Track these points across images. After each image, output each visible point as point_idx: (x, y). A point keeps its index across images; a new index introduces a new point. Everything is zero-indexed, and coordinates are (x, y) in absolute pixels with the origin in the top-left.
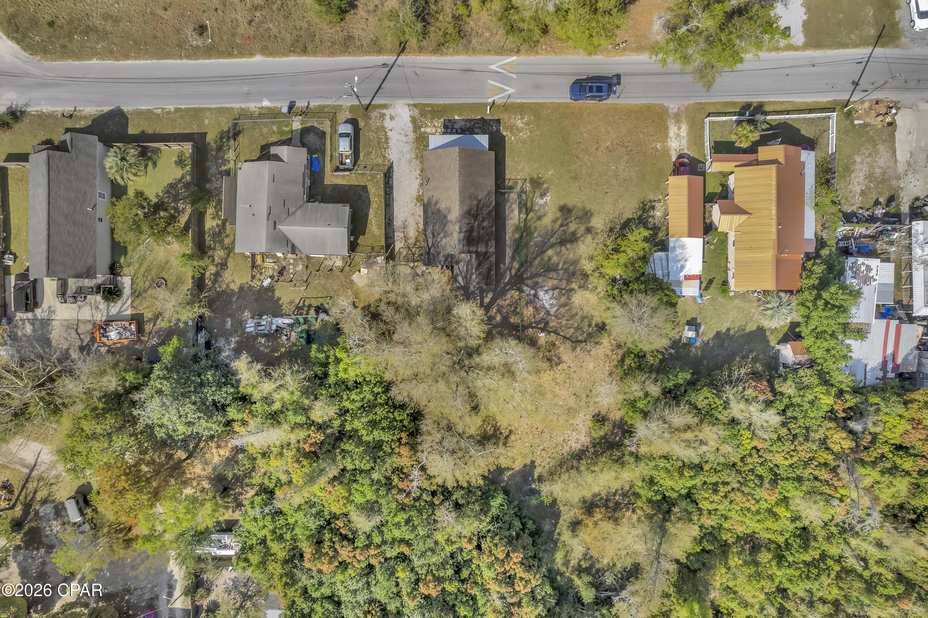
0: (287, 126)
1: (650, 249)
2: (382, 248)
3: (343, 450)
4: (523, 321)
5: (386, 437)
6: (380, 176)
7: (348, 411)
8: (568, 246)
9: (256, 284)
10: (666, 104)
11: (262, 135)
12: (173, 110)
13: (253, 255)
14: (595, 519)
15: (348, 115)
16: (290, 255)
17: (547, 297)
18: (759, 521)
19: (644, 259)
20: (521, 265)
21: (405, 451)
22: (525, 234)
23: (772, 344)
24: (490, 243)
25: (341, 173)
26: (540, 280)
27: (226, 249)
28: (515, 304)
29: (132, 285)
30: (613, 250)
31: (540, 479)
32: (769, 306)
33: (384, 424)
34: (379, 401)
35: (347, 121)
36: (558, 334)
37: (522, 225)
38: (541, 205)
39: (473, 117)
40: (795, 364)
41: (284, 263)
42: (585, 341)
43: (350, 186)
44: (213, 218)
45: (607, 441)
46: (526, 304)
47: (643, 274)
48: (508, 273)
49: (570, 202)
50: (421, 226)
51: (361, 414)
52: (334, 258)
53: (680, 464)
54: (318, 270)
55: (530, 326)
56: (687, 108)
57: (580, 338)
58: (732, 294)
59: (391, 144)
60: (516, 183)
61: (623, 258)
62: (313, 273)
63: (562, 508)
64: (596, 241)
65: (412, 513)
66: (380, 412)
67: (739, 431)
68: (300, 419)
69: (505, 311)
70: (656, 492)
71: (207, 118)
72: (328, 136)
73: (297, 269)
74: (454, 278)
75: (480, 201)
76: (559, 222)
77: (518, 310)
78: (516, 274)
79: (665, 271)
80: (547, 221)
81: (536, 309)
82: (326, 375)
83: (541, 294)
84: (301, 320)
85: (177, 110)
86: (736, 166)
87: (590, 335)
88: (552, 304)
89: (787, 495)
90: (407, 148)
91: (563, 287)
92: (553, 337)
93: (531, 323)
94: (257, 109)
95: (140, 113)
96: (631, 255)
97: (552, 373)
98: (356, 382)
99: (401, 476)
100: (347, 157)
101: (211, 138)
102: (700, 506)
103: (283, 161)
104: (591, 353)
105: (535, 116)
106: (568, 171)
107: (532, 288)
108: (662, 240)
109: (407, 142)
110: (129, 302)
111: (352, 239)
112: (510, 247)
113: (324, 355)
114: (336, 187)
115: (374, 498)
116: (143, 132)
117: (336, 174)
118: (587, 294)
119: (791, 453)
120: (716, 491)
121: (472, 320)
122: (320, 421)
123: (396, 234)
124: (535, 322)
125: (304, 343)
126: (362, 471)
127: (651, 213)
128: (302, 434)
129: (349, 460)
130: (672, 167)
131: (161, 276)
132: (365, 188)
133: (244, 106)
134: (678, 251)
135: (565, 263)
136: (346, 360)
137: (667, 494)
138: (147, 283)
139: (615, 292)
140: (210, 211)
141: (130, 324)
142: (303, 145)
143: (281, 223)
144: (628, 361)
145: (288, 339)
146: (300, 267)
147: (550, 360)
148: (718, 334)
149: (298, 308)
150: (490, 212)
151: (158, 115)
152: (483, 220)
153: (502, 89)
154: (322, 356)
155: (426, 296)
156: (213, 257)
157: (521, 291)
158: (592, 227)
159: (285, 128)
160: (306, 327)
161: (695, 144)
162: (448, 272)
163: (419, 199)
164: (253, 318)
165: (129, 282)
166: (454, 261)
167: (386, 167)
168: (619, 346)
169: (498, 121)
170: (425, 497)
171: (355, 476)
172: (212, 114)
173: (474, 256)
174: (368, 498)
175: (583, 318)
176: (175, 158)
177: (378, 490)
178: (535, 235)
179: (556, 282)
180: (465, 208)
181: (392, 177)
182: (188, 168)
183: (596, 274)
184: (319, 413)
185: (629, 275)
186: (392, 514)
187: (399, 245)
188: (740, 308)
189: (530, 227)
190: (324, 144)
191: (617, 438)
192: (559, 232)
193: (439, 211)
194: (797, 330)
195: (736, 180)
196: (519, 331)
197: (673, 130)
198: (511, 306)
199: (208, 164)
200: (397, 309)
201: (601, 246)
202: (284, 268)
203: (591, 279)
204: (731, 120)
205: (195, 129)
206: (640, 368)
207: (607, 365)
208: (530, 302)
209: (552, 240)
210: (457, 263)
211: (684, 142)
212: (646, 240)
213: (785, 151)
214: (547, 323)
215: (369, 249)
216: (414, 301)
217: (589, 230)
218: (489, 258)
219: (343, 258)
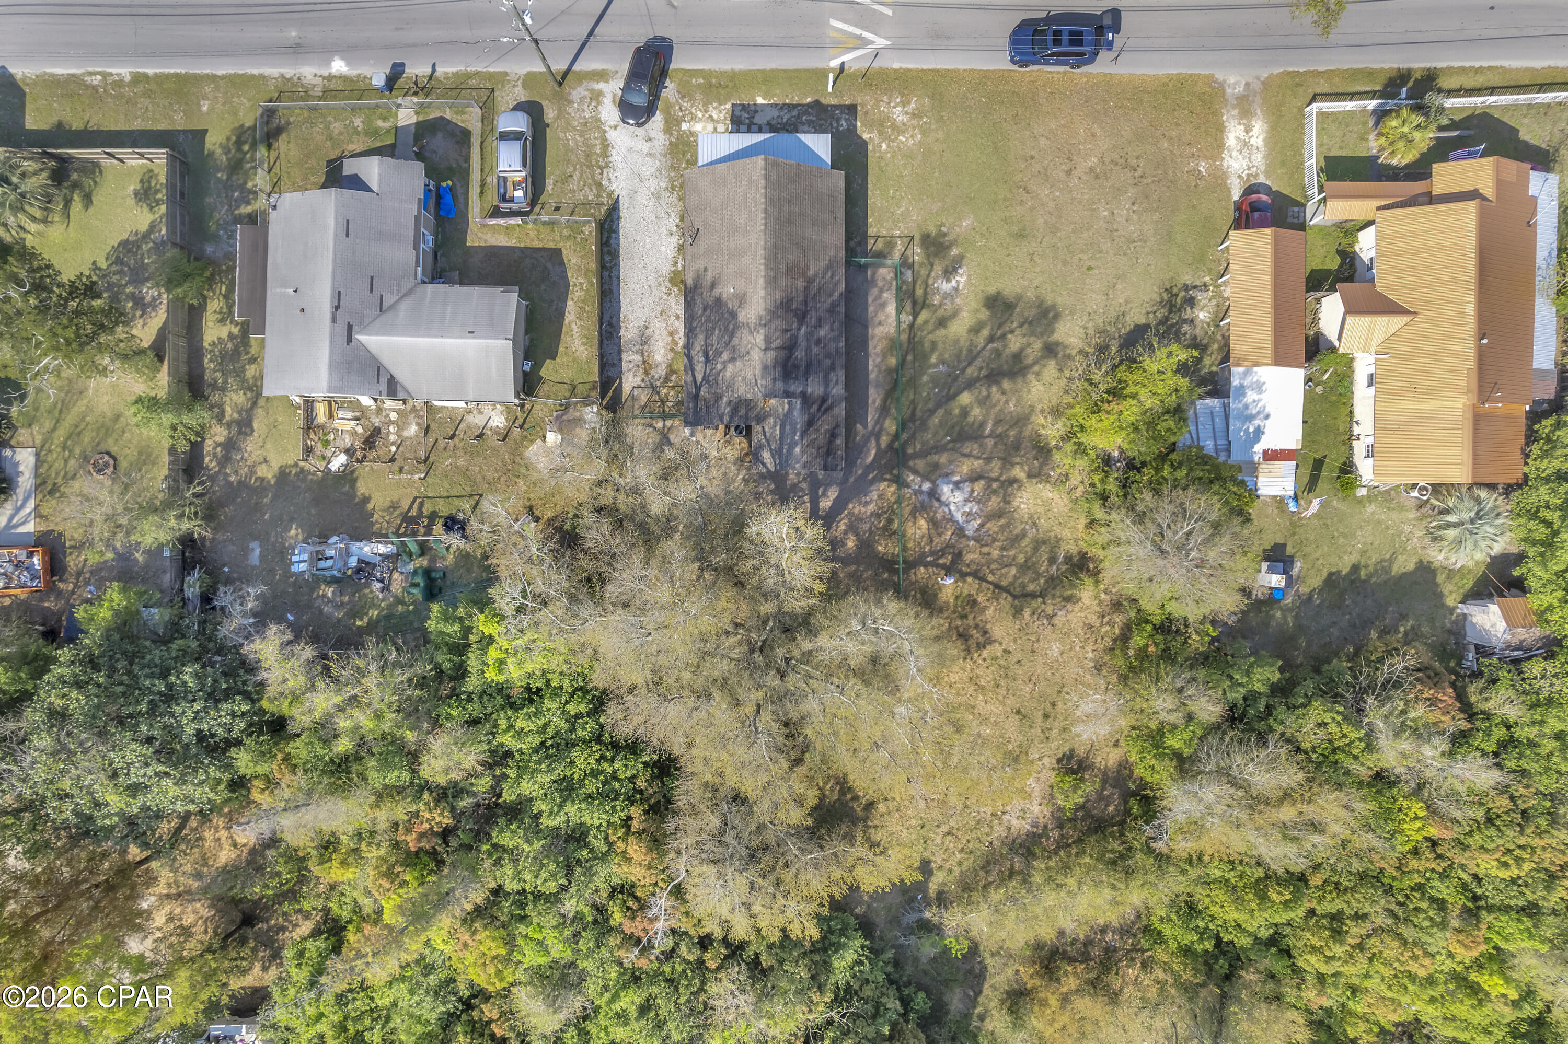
0: (385, 119)
1: (1191, 391)
2: (594, 388)
3: (495, 846)
4: (905, 549)
5: (593, 817)
6: (590, 230)
7: (508, 754)
8: (1006, 384)
9: (314, 465)
10: (1219, 76)
11: (330, 138)
12: (128, 78)
13: (309, 404)
14: (1065, 989)
15: (521, 94)
16: (389, 404)
17: (959, 497)
18: (1433, 1000)
19: (1177, 412)
20: (903, 426)
21: (636, 850)
22: (910, 358)
23: (1450, 601)
24: (833, 377)
25: (502, 221)
26: (943, 459)
27: (250, 389)
28: (888, 513)
29: (37, 467)
30: (1108, 392)
31: (942, 899)
32: (1452, 518)
33: (591, 786)
34: (580, 733)
35: (518, 107)
36: (983, 579)
37: (904, 337)
38: (946, 296)
39: (796, 100)
40: (1508, 647)
41: (376, 421)
42: (1042, 595)
43: (525, 252)
44: (222, 321)
45: (1088, 815)
46: (913, 514)
47: (1173, 447)
48: (873, 443)
49: (1009, 287)
50: (681, 340)
51: (539, 762)
52: (487, 409)
53: (1260, 873)
54: (452, 437)
55: (920, 561)
56: (1266, 84)
57: (1031, 587)
58: (1362, 492)
59: (616, 157)
60: (890, 245)
61: (1130, 411)
62: (442, 443)
63: (989, 961)
64: (1067, 373)
65: (654, 990)
66: (583, 759)
67: (1395, 800)
68: (397, 776)
69: (866, 527)
70: (1202, 933)
71: (205, 97)
72: (475, 141)
73: (406, 434)
74: (753, 455)
75: (810, 281)
76: (985, 332)
77: (895, 526)
78: (890, 446)
79: (1221, 442)
80: (959, 328)
81: (934, 523)
82: (461, 672)
83: (946, 490)
84: (414, 547)
85: (138, 79)
86: (1379, 208)
87: (1053, 582)
88: (969, 514)
89: (1502, 945)
90: (649, 167)
91: (994, 475)
92: (970, 586)
93: (923, 555)
94: (318, 81)
95: (55, 82)
96: (1148, 404)
97: (968, 665)
98: (528, 689)
99: (630, 903)
100: (516, 186)
101: (214, 141)
102: (1300, 963)
103: (369, 190)
104: (1056, 621)
105: (932, 98)
106: (1005, 220)
107: (926, 477)
108: (1211, 373)
109: (650, 155)
110: (31, 504)
111: (527, 368)
112: (877, 386)
113: (457, 627)
114: (493, 252)
115: (568, 955)
116: (60, 125)
117: (493, 222)
118: (1047, 492)
119: (1517, 852)
120: (1338, 934)
121: (795, 549)
122: (442, 780)
123: (624, 357)
124: (932, 553)
125: (420, 597)
126: (538, 896)
127: (1188, 314)
128: (400, 811)
129: (509, 870)
130: (1231, 214)
131: (103, 447)
132: (556, 254)
133: (289, 72)
134: (1251, 396)
135: (998, 422)
136: (502, 642)
137: (1226, 937)
138: (72, 462)
139: (1112, 486)
140: (214, 305)
141: (31, 555)
142: (419, 156)
143: (365, 329)
144: (1138, 640)
145: (386, 589)
146: (412, 430)
147: (963, 636)
148: (1332, 580)
149: (407, 519)
150: (834, 305)
151: (95, 88)
152: (819, 323)
153: (860, 37)
154: (453, 629)
155: (685, 492)
156: (221, 406)
157: (900, 482)
158: (1057, 344)
159: (380, 123)
160: (424, 562)
161: (1283, 164)
162: (739, 442)
163: (676, 279)
164: (305, 541)
165: (32, 460)
166: (752, 414)
167: (604, 209)
168: (1117, 606)
169: (852, 109)
170: (683, 950)
171: (523, 906)
172: (217, 88)
173: (798, 403)
174: (555, 954)
175: (1038, 544)
176: (133, 186)
177: (576, 936)
178: (933, 360)
179: (977, 464)
180: (778, 295)
181: (617, 232)
182: (163, 208)
183: (1069, 447)
184: (439, 764)
185: (1142, 449)
186: (607, 996)
187: (630, 382)
188: (1379, 522)
189: (921, 343)
190: (467, 159)
191: (1111, 809)
192: (986, 354)
193: (719, 301)
194: (1516, 572)
195: (1379, 238)
196: (896, 572)
197: (1234, 133)
198: (878, 516)
199: (209, 200)
200: (619, 524)
201: (1079, 385)
202: (376, 431)
203: (1057, 456)
204: (1364, 110)
205: (179, 121)
206: (1167, 656)
207: (1089, 648)
208: (920, 509)
209: (969, 371)
210: (760, 419)
211: (1258, 159)
212: (1182, 369)
213: (1497, 171)
214: (958, 555)
215: (564, 390)
216: (657, 505)
217: (1051, 350)
218: (830, 408)
219: (508, 410)
